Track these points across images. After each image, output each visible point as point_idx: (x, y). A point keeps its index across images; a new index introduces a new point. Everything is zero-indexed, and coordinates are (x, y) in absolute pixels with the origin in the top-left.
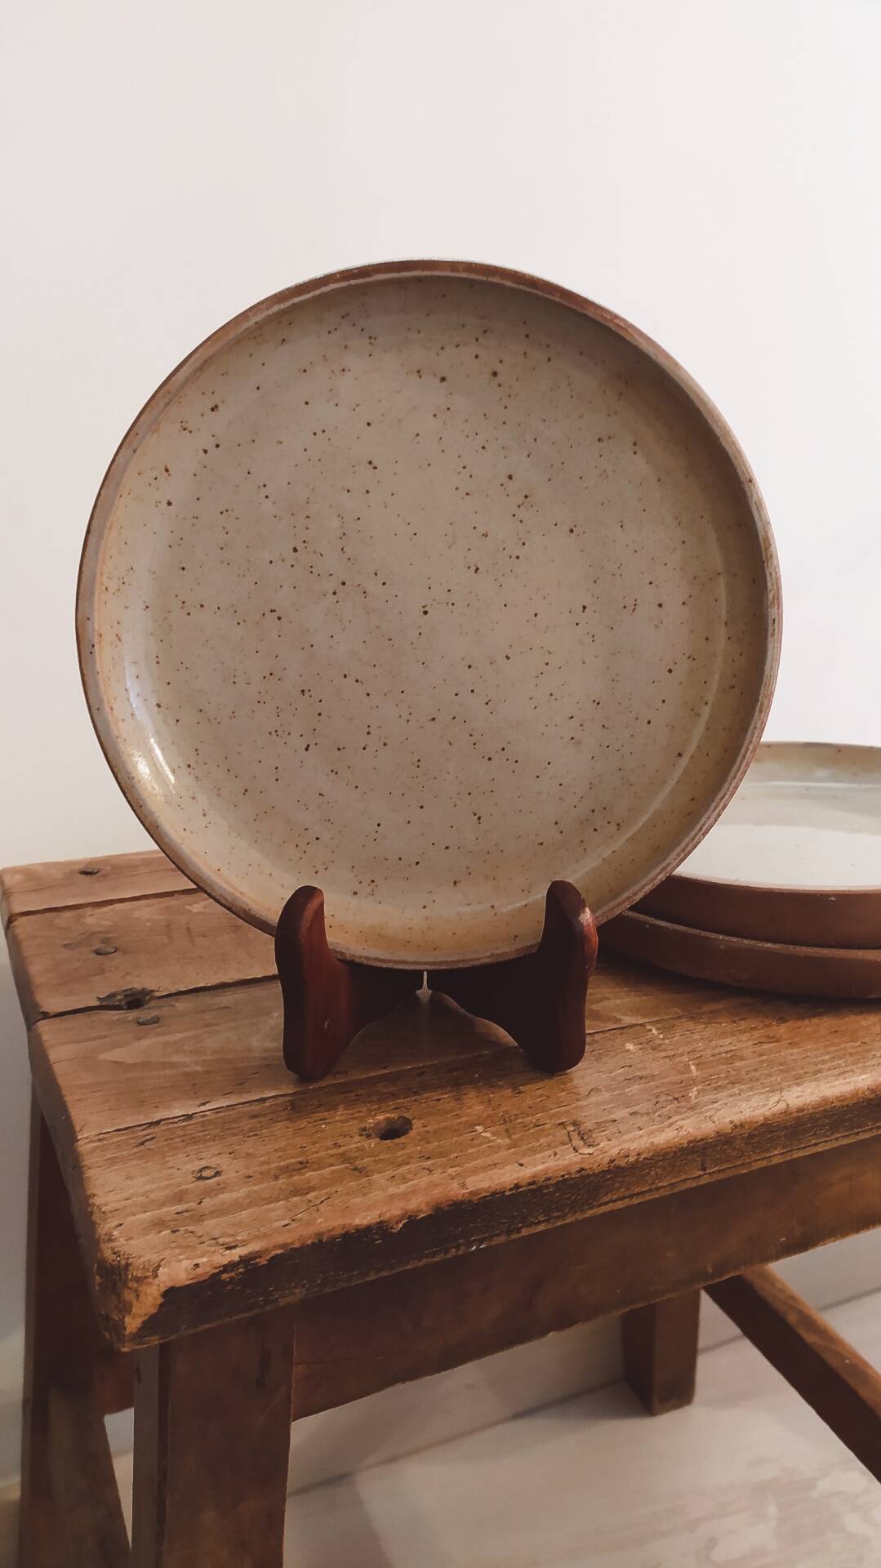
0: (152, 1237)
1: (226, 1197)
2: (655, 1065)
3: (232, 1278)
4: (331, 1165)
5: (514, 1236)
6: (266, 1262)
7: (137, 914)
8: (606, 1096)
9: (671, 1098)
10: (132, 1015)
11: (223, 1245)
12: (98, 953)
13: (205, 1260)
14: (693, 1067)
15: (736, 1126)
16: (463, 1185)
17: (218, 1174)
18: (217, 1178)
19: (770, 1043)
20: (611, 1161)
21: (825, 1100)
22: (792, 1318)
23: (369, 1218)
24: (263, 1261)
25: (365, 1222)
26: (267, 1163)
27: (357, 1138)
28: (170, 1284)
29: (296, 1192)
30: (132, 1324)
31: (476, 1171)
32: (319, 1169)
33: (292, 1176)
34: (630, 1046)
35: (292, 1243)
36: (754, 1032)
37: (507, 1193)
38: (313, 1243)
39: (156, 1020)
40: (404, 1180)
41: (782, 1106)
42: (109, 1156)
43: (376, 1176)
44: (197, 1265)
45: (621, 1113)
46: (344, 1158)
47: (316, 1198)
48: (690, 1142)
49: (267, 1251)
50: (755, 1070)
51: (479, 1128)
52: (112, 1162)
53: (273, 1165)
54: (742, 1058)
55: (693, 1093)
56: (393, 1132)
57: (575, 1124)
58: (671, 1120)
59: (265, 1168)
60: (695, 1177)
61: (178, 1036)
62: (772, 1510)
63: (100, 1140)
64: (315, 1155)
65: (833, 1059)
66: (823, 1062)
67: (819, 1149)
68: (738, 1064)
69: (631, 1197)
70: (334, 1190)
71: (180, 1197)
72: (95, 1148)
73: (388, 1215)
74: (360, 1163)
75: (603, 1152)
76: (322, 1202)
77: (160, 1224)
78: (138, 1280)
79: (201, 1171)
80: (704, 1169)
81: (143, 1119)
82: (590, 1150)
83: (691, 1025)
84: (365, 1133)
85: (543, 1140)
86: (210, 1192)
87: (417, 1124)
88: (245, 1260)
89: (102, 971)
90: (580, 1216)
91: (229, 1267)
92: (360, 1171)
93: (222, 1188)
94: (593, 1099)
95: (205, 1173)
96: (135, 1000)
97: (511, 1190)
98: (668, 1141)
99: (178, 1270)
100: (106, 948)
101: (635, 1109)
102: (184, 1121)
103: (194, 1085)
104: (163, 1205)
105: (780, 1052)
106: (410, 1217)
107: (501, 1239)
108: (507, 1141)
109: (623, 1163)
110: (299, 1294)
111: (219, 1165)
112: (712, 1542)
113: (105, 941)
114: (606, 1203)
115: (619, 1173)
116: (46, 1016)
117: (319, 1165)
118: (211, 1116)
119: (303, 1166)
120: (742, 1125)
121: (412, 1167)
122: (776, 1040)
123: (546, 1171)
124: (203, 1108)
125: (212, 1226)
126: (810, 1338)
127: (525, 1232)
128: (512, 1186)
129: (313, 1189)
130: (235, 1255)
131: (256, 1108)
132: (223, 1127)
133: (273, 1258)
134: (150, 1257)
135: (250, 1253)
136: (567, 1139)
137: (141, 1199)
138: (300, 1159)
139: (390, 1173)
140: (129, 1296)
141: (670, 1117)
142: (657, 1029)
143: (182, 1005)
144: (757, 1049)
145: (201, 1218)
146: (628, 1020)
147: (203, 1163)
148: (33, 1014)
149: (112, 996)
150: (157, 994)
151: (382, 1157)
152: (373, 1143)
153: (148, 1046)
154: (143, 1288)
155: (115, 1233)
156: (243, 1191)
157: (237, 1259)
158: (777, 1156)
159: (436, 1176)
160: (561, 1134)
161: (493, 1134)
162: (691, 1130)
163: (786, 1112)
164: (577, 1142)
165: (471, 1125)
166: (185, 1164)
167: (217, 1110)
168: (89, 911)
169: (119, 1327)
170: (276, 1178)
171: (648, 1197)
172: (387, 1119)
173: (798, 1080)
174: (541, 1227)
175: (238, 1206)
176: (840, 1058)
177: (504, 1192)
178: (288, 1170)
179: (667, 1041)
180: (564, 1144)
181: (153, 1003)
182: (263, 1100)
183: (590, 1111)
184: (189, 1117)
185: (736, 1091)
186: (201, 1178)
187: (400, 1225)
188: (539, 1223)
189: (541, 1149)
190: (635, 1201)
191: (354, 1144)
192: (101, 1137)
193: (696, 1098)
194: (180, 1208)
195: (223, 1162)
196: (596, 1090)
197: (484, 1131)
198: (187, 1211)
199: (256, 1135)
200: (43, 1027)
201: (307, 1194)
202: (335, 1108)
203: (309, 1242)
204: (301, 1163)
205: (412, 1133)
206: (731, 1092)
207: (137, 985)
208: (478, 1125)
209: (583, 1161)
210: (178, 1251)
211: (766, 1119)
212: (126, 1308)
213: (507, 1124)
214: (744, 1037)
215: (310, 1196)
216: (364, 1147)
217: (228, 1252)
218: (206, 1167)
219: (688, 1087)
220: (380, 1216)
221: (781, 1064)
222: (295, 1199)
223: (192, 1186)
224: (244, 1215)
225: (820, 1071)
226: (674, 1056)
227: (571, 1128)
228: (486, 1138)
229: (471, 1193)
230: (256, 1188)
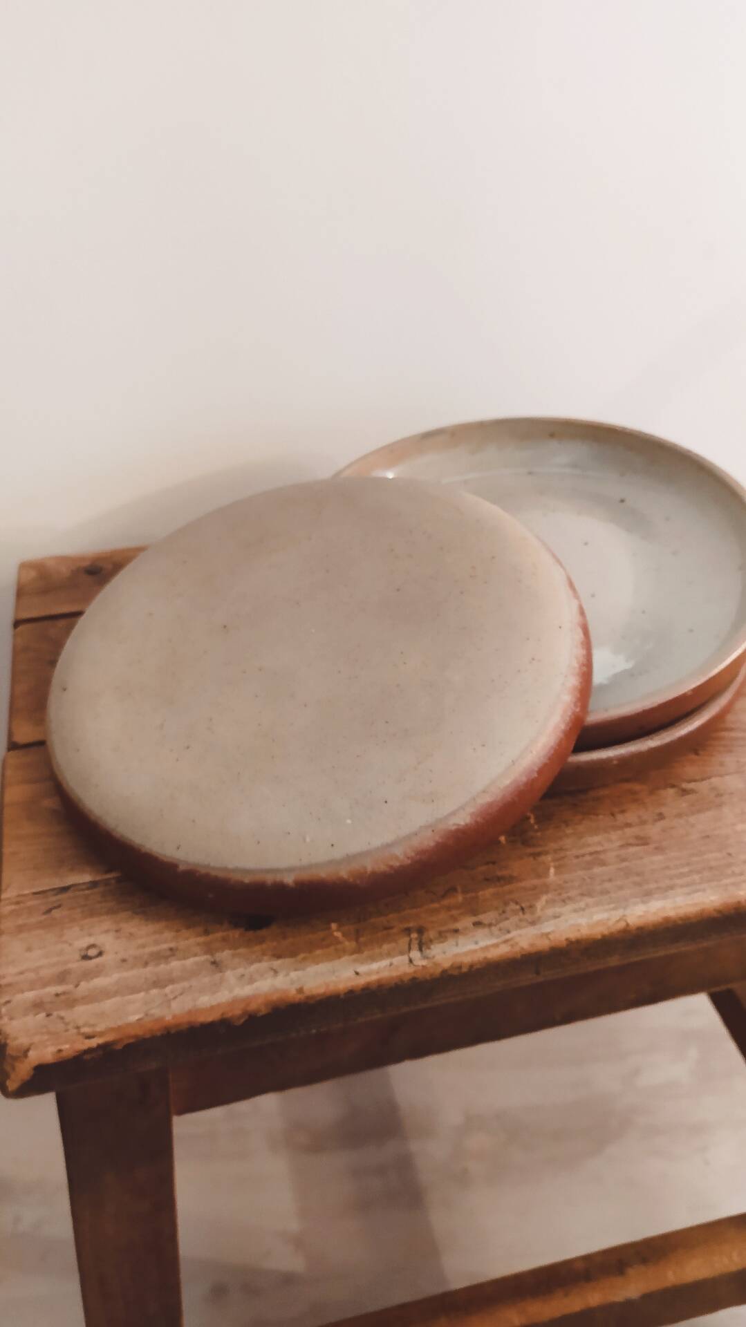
0: (30, 1019)
1: (99, 982)
2: (518, 864)
3: (92, 1059)
4: (195, 955)
5: (352, 1023)
8: (458, 900)
9: (518, 907)
11: (83, 1034)
13: (67, 1046)
14: (553, 869)
15: (571, 942)
17: (100, 954)
18: (98, 959)
19: (637, 845)
20: (444, 971)
21: (666, 920)
23: (213, 1015)
24: (119, 1047)
25: (209, 1019)
26: (143, 946)
27: (226, 926)
28: (36, 1063)
29: (156, 983)
30: (13, 1084)
32: (185, 958)
33: (159, 964)
35: (143, 1035)
36: (627, 830)
37: (343, 996)
38: (161, 1035)
40: (252, 980)
41: (622, 925)
42: (20, 922)
43: (228, 973)
44: (60, 1051)
45: (465, 923)
46: (207, 949)
47: (172, 992)
48: (523, 956)
49: (121, 1040)
50: (610, 880)
51: (334, 926)
52: (20, 929)
53: (147, 950)
54: (603, 863)
55: (541, 903)
56: (258, 922)
57: (422, 928)
58: (510, 934)
59: (138, 952)
60: (527, 979)
63: (18, 903)
64: (185, 942)
65: (691, 872)
66: (682, 875)
68: (597, 870)
69: (464, 994)
70: (189, 985)
71: (62, 978)
72: (12, 912)
73: (230, 1014)
74: (219, 957)
75: (436, 964)
76: (176, 997)
77: (39, 1005)
78: (15, 1058)
79: (87, 949)
80: (538, 973)
81: (58, 883)
82: (424, 962)
84: (234, 921)
85: (386, 947)
86: (88, 975)
88: (99, 1047)
91: (89, 1051)
92: (216, 965)
93: (100, 971)
95: (92, 952)
97: (346, 994)
98: (501, 955)
99: (45, 1053)
101: (480, 918)
102: (88, 889)
104: (45, 985)
105: (641, 858)
106: (249, 1015)
107: (339, 1025)
108: (354, 944)
109: (456, 973)
111: (103, 944)
116: (16, 746)
117: (185, 954)
118: (113, 885)
119: (172, 953)
120: (578, 942)
121: (264, 965)
122: (645, 841)
123: (379, 981)
124: (109, 875)
125: (79, 1013)
127: (361, 1020)
128: (347, 991)
129: (172, 981)
130: (94, 1043)
133: (126, 1045)
134: (23, 1041)
135: (107, 1042)
136: (408, 947)
137: (31, 976)
138: (171, 946)
139: (241, 971)
140: (7, 1067)
141: (509, 932)
142: (536, 818)
144: (623, 852)
145: (73, 1003)
147: (91, 940)
151: (240, 951)
154: (17, 1064)
155: (3, 1010)
156: (116, 976)
157: (95, 1046)
159: (280, 977)
160: (405, 941)
161: (344, 935)
162: (526, 945)
163: (625, 930)
164: (414, 953)
165: (328, 922)
166: (76, 941)
169: (4, 1086)
170: (146, 964)
171: (482, 994)
173: (648, 895)
174: (377, 1017)
175: (105, 994)
176: (698, 872)
177: (339, 995)
178: (157, 959)
179: (539, 834)
180: (403, 952)
183: (438, 918)
184: (95, 884)
185: (582, 904)
186: (86, 958)
187: (241, 1022)
188: (374, 1014)
189: (381, 957)
191: (222, 932)
192: (18, 900)
193: (541, 910)
194: (59, 989)
195: (106, 940)
197: (338, 930)
198: (64, 993)
199: (143, 912)
200: (10, 759)
201: (166, 986)
203: (159, 1033)
204: (171, 949)
205: (273, 927)
206: (576, 906)
208: (334, 922)
209: (415, 972)
210: (46, 1037)
213: (360, 923)
214: (615, 836)
215: (168, 989)
216: (230, 936)
217: (87, 1041)
218: (93, 946)
219: (537, 897)
220: (223, 1014)
221: (638, 874)
222: (154, 991)
223: (77, 966)
224: (108, 1005)
225: (672, 888)
226: (539, 854)
227: (414, 935)
228: (336, 938)
229: (308, 998)
230: (125, 974)
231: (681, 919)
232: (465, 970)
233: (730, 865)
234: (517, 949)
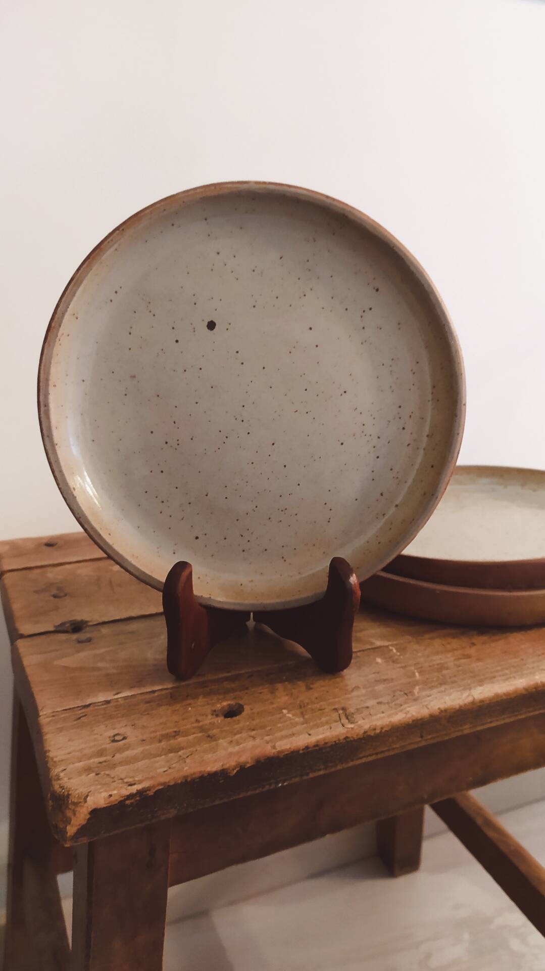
0: (84, 778)
1: (129, 753)
2: (394, 672)
3: (132, 803)
4: (194, 733)
5: (305, 778)
6: (152, 794)
7: (79, 572)
8: (363, 691)
9: (403, 693)
10: (75, 636)
11: (127, 783)
12: (55, 596)
13: (115, 792)
14: (417, 674)
15: (442, 711)
16: (274, 747)
17: (124, 738)
18: (124, 741)
19: (464, 659)
20: (365, 732)
21: (497, 695)
22: (479, 821)
23: (216, 767)
24: (151, 793)
25: (214, 769)
26: (155, 732)
27: (210, 717)
28: (93, 807)
29: (171, 750)
30: (71, 830)
31: (282, 738)
32: (187, 736)
33: (169, 740)
34: (379, 660)
35: (169, 782)
36: (455, 652)
37: (301, 752)
38: (181, 782)
39: (89, 640)
40: (238, 743)
41: (470, 699)
42: (59, 726)
43: (221, 741)
44: (111, 796)
45: (372, 703)
46: (202, 729)
47: (184, 754)
48: (413, 721)
49: (154, 786)
50: (455, 676)
51: (285, 711)
52: (60, 730)
53: (158, 733)
54: (447, 669)
55: (416, 690)
56: (232, 713)
57: (344, 709)
58: (402, 707)
59: (152, 735)
60: (416, 742)
61: (103, 650)
62: (466, 936)
63: (53, 716)
64: (184, 727)
65: (502, 670)
66: (498, 671)
67: (494, 725)
68: (445, 672)
69: (377, 754)
70: (195, 749)
71: (101, 753)
72: (50, 721)
73: (228, 765)
74: (211, 733)
75: (360, 726)
76: (188, 757)
77: (88, 770)
78: (76, 804)
79: (114, 736)
80: (422, 737)
81: (79, 703)
82: (352, 726)
83: (416, 647)
84: (215, 713)
85: (324, 719)
86: (120, 750)
87: (247, 709)
88: (140, 793)
89: (57, 608)
90: (345, 766)
91: (129, 797)
92: (211, 738)
93: (127, 747)
94: (355, 693)
95: (117, 738)
96: (77, 627)
97: (303, 750)
98: (400, 720)
99: (99, 799)
100: (59, 593)
101: (380, 700)
102: (105, 704)
103: (111, 682)
104: (89, 758)
105: (470, 664)
106: (241, 766)
107: (297, 779)
108: (302, 719)
109: (372, 734)
110: (173, 812)
111: (125, 732)
112: (429, 956)
113: (59, 589)
114: (361, 758)
115: (369, 740)
116: (22, 636)
117: (186, 734)
118: (121, 702)
119: (177, 734)
120: (446, 710)
121: (244, 735)
122: (468, 657)
123: (324, 739)
124: (116, 697)
125: (120, 771)
126: (491, 834)
127: (311, 775)
128: (304, 747)
129: (182, 748)
130: (134, 789)
131: (148, 697)
132: (128, 709)
133: (156, 791)
134: (83, 790)
135: (143, 788)
136: (338, 718)
137: (78, 754)
138: (175, 730)
139: (229, 739)
140: (69, 813)
141: (401, 705)
142: (396, 649)
143: (105, 630)
144: (457, 662)
145: (114, 766)
146: (378, 643)
147: (116, 732)
148: (14, 635)
149: (62, 625)
150: (91, 624)
151: (225, 729)
152: (220, 719)
153: (84, 656)
154: (78, 809)
155: (62, 775)
156: (140, 749)
157: (135, 791)
158: (467, 729)
159: (258, 741)
160: (335, 715)
161: (293, 715)
162: (414, 714)
163: (473, 703)
164: (344, 720)
165: (280, 709)
166: (104, 733)
167: (126, 698)
168: (49, 569)
169: (64, 832)
170: (160, 741)
171: (387, 754)
172: (229, 704)
173: (481, 683)
174: (322, 772)
175: (135, 759)
176: (507, 669)
177: (299, 751)
178: (167, 737)
179: (402, 657)
180: (336, 721)
181: (88, 629)
182: (154, 692)
183: (353, 702)
184: (108, 702)
185: (442, 688)
186: (114, 741)
187: (235, 771)
188: (320, 770)
189: (323, 725)
190: (379, 756)
191: (208, 720)
192: (54, 714)
193: (418, 693)
194: (101, 759)
195: (128, 731)
196: (357, 688)
197: (289, 713)
198: (105, 762)
199: (148, 714)
200: (20, 643)
201: (178, 751)
202: (196, 697)
203: (180, 781)
204: (175, 732)
205: (244, 714)
206: (438, 690)
207: (79, 616)
208: (285, 709)
209: (347, 732)
210: (99, 787)
211: (461, 707)
212: (68, 821)
213: (302, 708)
214: (449, 655)
215: (180, 753)
216: (214, 723)
217: (129, 787)
218: (118, 734)
219: (414, 686)
220: (223, 765)
221: (471, 672)
222: (171, 755)
223: (109, 746)
224: (140, 764)
225: (494, 677)
226: (406, 666)
227: (341, 712)
228: (289, 717)
229: (279, 752)
230: (147, 747)
231: (504, 694)
232: (378, 731)
233: (525, 664)
234: (409, 715)
